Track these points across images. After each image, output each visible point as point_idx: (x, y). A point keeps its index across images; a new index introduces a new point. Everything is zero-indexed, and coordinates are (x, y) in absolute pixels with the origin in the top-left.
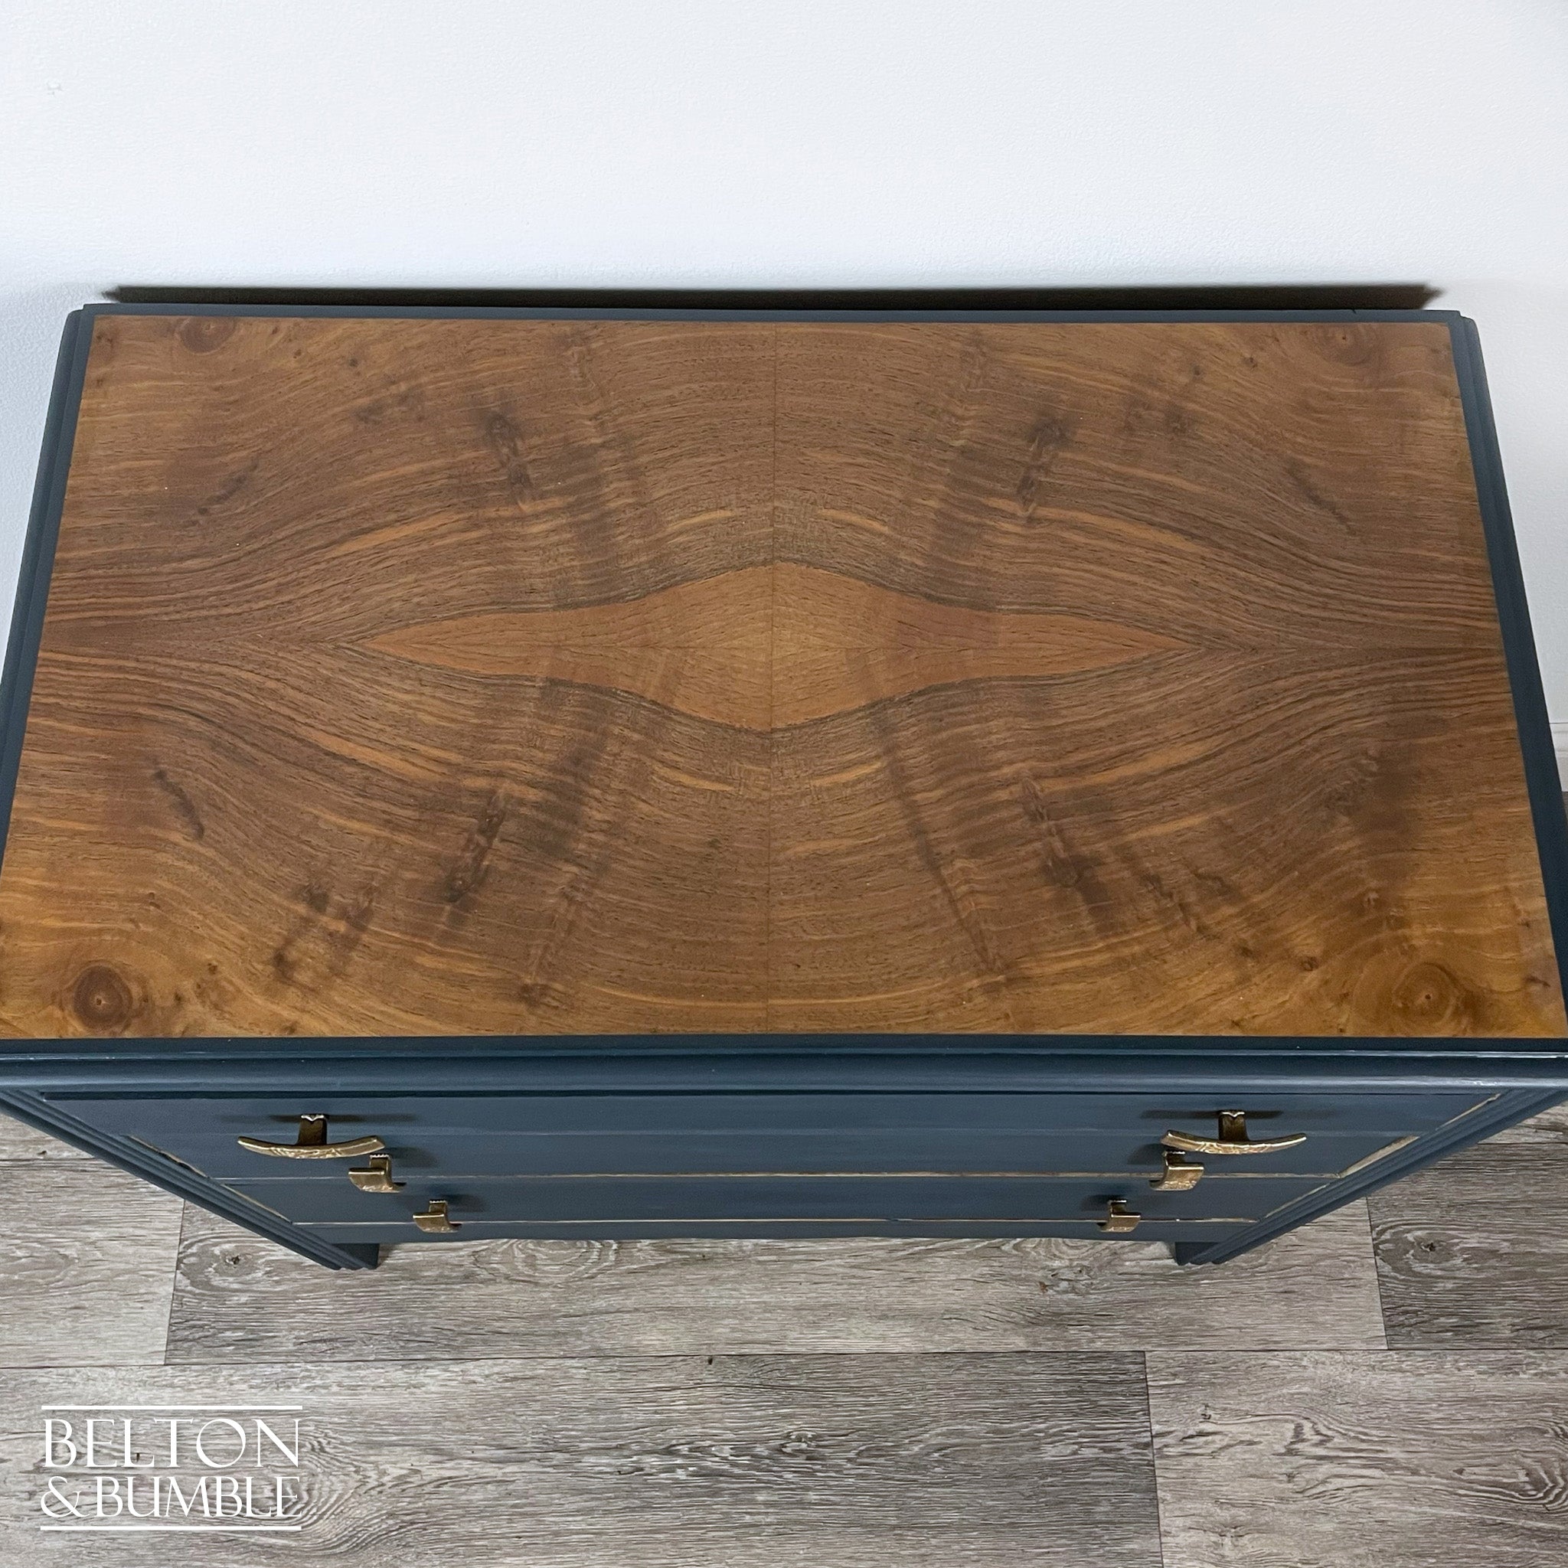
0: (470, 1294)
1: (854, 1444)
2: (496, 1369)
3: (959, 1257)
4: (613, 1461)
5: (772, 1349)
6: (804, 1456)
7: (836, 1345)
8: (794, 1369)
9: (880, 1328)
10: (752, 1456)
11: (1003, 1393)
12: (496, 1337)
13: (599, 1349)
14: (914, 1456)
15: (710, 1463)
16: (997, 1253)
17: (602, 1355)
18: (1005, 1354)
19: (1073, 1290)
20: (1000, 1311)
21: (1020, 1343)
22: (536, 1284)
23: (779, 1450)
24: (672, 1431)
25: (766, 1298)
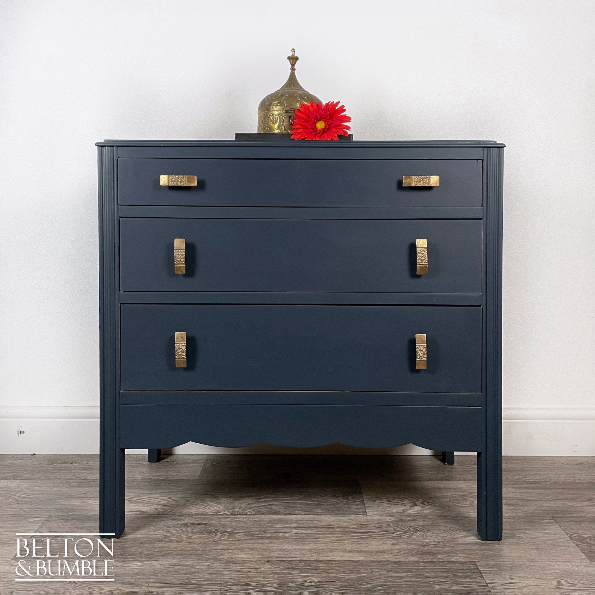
0: (160, 544)
1: (338, 584)
2: (166, 563)
3: (383, 539)
4: (218, 587)
5: (298, 559)
6: (314, 587)
7: (329, 558)
8: (309, 564)
9: (349, 554)
10: (288, 586)
11: (410, 571)
12: (168, 555)
13: (217, 558)
14: (370, 587)
15: (266, 588)
16: (400, 538)
17: (217, 560)
18: (408, 562)
19: (437, 547)
20: (404, 551)
21: (416, 559)
22: (190, 543)
23: (302, 585)
24: (248, 580)
25: (295, 547)
